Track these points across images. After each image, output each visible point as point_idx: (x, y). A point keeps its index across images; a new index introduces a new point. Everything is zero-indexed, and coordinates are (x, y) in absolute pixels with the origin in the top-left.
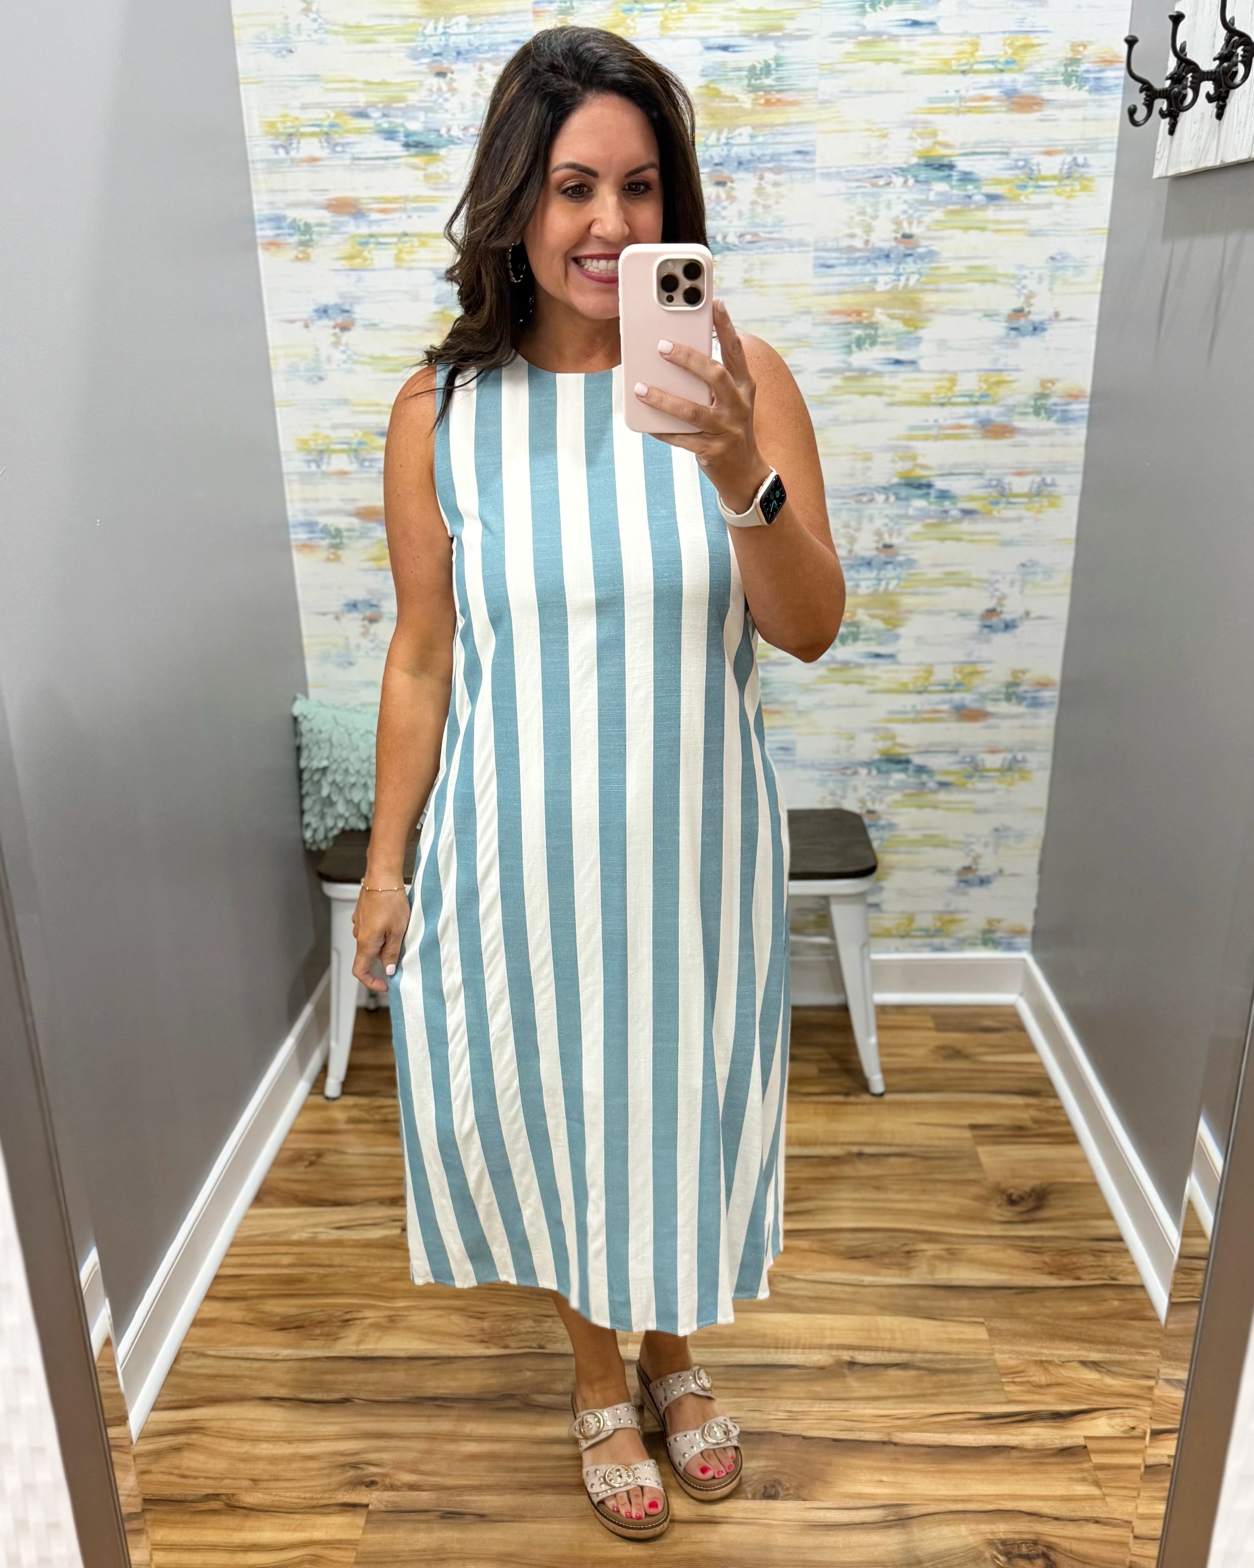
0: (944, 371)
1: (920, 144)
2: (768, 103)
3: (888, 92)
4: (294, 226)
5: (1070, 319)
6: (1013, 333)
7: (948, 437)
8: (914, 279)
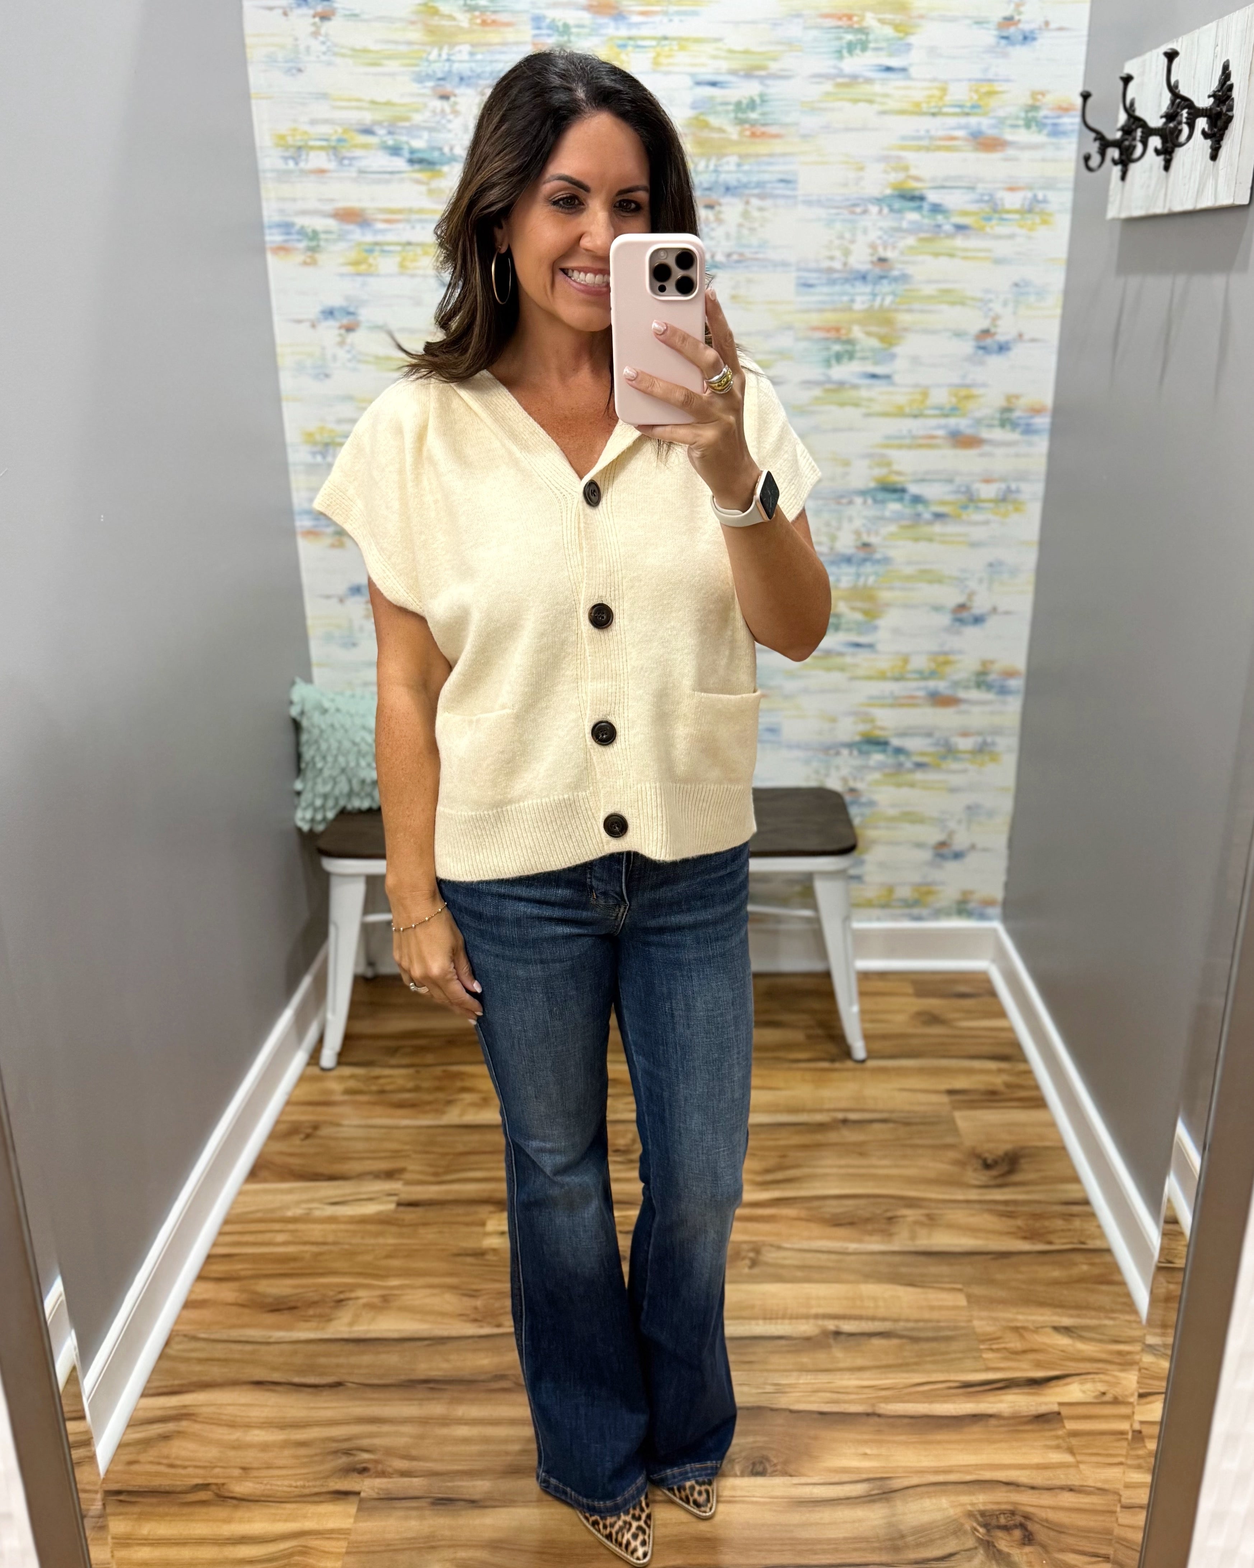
0: (916, 386)
1: (894, 177)
2: (753, 135)
3: (864, 129)
4: (302, 232)
5: (1033, 340)
6: (981, 352)
7: (920, 446)
8: (888, 300)
